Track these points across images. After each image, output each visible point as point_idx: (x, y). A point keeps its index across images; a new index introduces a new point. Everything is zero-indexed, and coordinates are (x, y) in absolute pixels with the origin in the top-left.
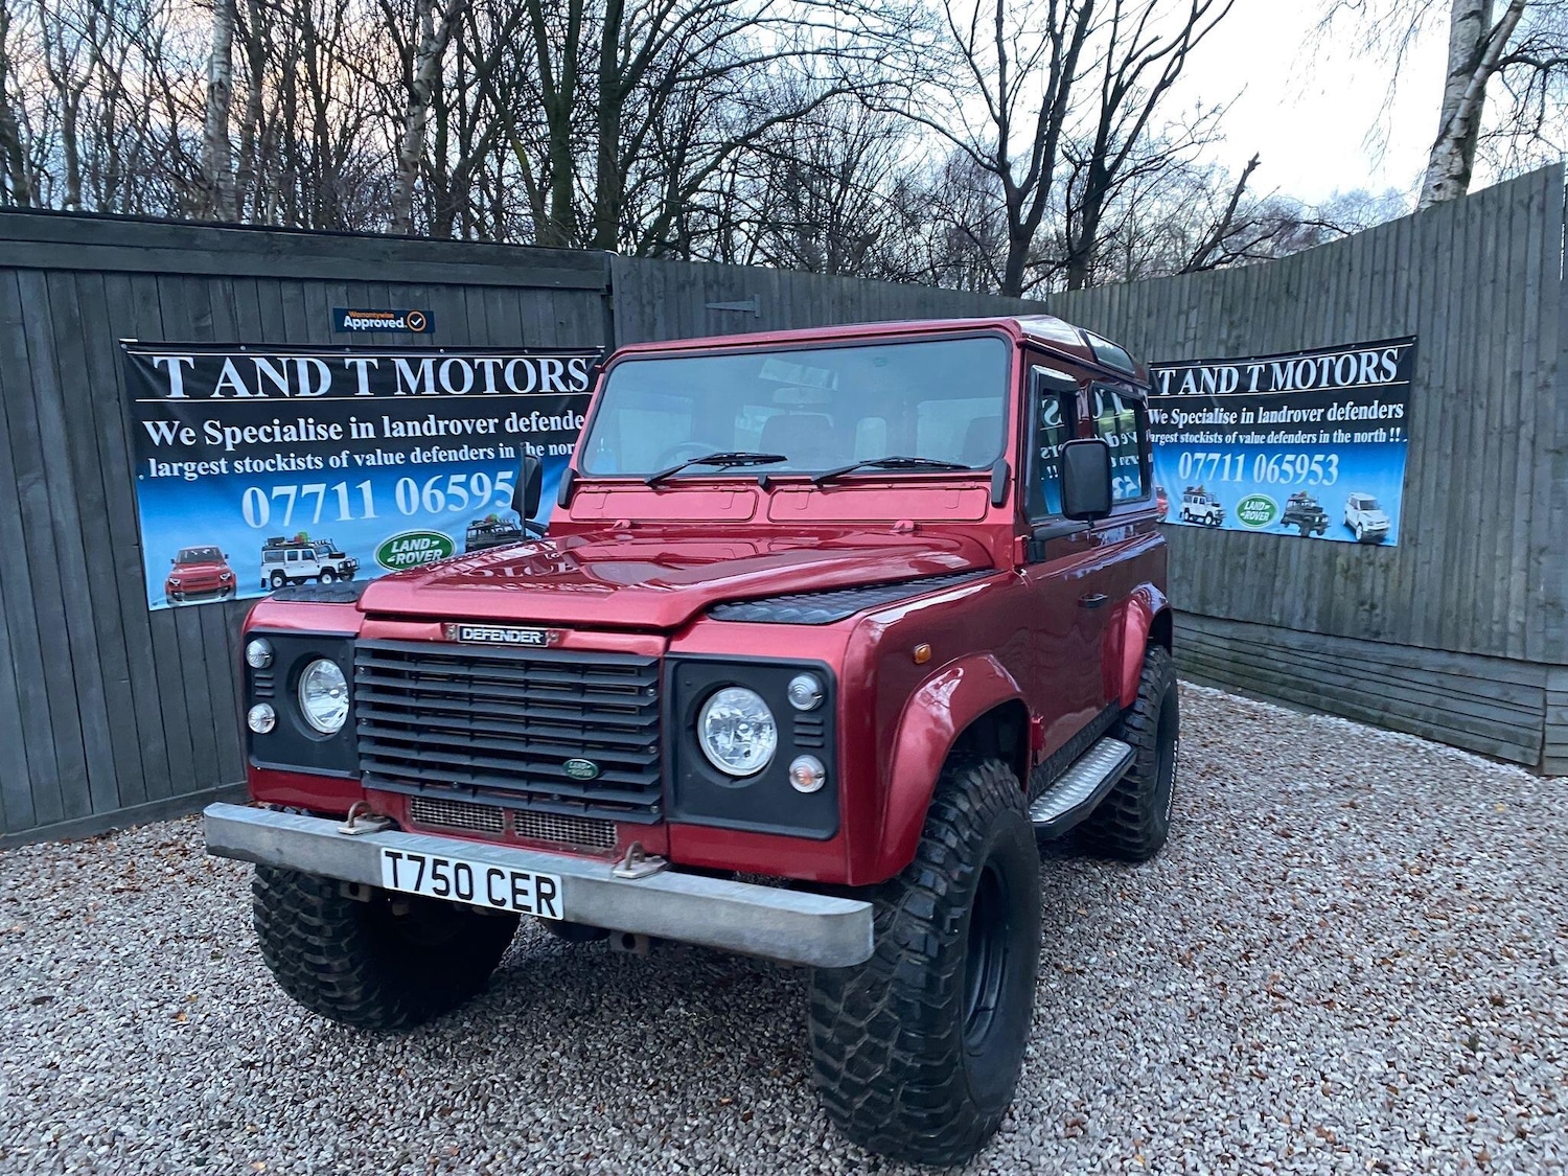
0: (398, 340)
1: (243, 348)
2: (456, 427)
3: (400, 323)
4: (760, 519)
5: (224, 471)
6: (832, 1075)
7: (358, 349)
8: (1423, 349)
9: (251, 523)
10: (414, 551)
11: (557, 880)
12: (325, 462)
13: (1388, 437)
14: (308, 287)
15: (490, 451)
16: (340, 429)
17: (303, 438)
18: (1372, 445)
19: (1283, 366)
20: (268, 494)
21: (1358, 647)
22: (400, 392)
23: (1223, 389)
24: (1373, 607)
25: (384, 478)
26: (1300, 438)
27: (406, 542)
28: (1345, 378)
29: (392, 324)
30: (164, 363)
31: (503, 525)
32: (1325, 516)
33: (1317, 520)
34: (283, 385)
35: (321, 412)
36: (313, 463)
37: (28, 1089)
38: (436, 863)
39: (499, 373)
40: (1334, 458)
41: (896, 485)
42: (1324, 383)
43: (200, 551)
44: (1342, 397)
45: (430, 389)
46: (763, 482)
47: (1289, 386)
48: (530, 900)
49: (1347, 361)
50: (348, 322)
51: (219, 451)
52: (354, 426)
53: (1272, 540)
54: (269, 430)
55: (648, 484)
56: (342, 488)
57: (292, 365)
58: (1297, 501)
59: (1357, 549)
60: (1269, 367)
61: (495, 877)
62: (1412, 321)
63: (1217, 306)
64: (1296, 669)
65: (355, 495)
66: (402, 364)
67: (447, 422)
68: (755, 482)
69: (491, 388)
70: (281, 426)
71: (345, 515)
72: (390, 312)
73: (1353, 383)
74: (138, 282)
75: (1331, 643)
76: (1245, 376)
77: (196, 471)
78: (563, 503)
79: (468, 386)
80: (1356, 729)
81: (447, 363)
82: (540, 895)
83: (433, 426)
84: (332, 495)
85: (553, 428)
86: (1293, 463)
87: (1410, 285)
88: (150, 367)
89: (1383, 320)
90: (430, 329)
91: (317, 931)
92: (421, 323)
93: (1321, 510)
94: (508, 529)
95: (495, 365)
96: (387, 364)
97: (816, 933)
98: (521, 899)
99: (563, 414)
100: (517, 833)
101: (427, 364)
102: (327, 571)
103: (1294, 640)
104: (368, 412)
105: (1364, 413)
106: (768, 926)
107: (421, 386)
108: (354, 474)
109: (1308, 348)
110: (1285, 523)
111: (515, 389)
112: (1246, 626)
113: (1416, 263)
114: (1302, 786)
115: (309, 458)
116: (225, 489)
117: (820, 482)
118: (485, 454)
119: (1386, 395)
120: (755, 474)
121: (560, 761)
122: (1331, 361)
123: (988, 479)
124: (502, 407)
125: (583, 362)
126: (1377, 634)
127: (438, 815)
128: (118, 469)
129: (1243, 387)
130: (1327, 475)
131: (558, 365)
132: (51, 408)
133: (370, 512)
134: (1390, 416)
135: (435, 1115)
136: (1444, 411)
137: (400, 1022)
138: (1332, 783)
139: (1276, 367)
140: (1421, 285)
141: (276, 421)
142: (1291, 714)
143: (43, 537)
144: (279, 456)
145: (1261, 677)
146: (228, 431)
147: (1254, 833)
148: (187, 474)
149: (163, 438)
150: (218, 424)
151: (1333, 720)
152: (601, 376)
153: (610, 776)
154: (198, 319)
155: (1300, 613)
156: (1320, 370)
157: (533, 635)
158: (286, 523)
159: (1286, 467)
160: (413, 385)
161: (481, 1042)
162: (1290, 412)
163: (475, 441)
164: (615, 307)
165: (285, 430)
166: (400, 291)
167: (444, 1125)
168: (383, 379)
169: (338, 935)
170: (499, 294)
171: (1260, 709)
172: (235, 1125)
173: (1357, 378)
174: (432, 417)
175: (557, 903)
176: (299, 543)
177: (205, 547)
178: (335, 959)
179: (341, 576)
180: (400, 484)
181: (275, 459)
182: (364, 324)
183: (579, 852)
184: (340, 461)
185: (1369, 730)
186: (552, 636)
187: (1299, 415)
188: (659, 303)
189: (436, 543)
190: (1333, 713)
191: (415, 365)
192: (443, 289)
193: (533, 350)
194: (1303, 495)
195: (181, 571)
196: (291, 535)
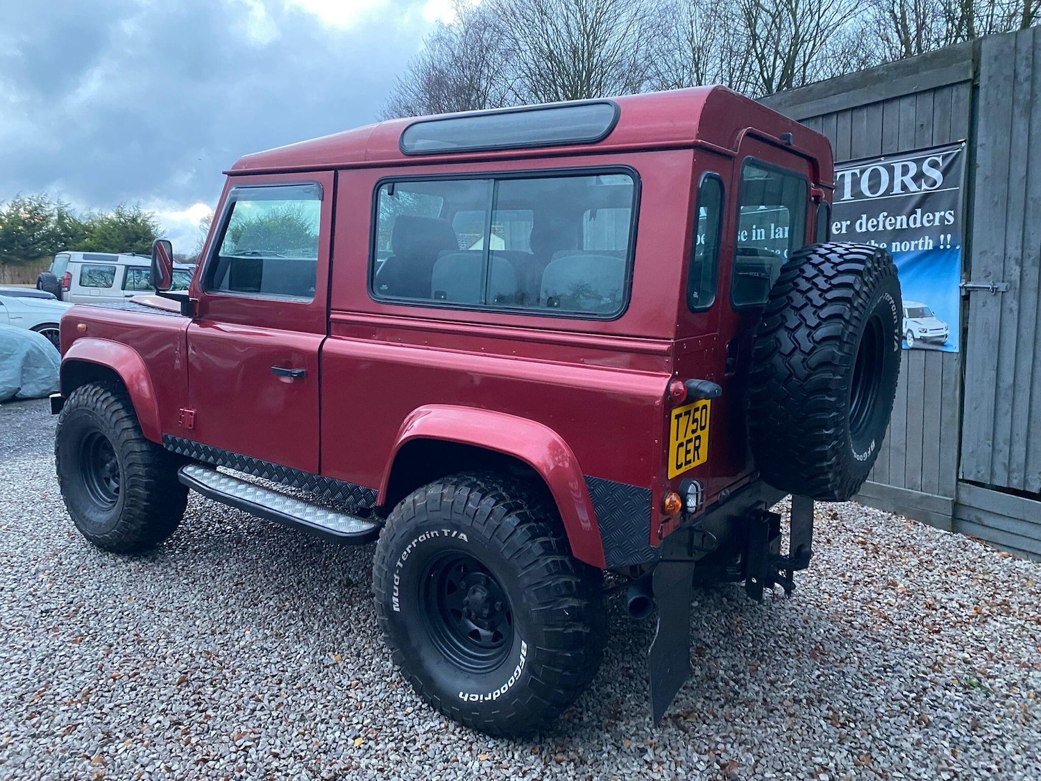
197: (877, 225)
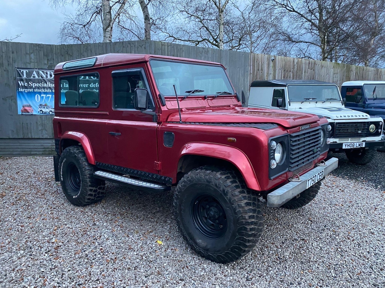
197: (96, 86)
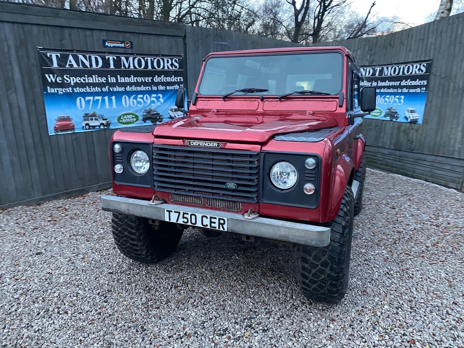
0: (122, 51)
1: (75, 51)
2: (140, 80)
3: (123, 45)
4: (260, 110)
5: (71, 92)
6: (306, 277)
7: (110, 53)
8: (434, 64)
9: (79, 108)
10: (128, 119)
11: (226, 219)
12: (101, 89)
13: (421, 91)
14: (94, 32)
15: (149, 88)
16: (105, 79)
17: (95, 82)
18: (416, 93)
19: (387, 68)
20: (85, 99)
21: (406, 154)
22: (123, 68)
23: (367, 75)
24: (412, 142)
25: (119, 95)
26: (391, 90)
27: (125, 116)
28: (408, 72)
29: (120, 45)
30: (51, 55)
31: (154, 111)
32: (398, 114)
33: (396, 115)
34: (87, 64)
35: (100, 73)
36: (98, 90)
37: (45, 280)
38: (184, 213)
39: (152, 62)
40: (403, 97)
41: (306, 100)
42: (401, 74)
43: (64, 117)
44: (406, 78)
45: (132, 67)
46: (261, 98)
47: (389, 74)
48: (216, 225)
49: (409, 67)
50: (107, 44)
51: (69, 85)
52: (109, 78)
53: (381, 121)
54: (84, 78)
55: (222, 98)
56: (106, 98)
57: (90, 57)
58: (390, 110)
59: (408, 125)
60: (383, 69)
61: (204, 218)
62: (432, 55)
63: (367, 49)
64: (386, 160)
65: (110, 100)
66: (123, 58)
67: (137, 78)
68: (258, 98)
69: (150, 67)
70: (88, 77)
71: (107, 106)
72: (119, 41)
73: (410, 74)
74: (42, 28)
75: (398, 152)
76: (375, 71)
77: (62, 91)
78: (194, 103)
79: (143, 66)
80: (404, 178)
81: (137, 58)
82: (220, 223)
83: (132, 79)
84: (103, 100)
85: (168, 81)
86: (389, 98)
87: (432, 43)
88: (46, 56)
89: (422, 54)
90: (132, 47)
91: (134, 234)
92: (129, 45)
93: (397, 113)
94: (155, 112)
95: (151, 60)
96: (119, 58)
97: (315, 237)
98: (213, 225)
99: (171, 77)
100: (207, 205)
101: (131, 59)
102: (102, 124)
103: (386, 151)
104: (114, 74)
105: (414, 83)
106: (297, 234)
107: (129, 66)
108: (110, 94)
109: (396, 62)
110: (385, 116)
111: (157, 68)
112: (371, 147)
113: (434, 37)
114: (394, 194)
115: (96, 88)
116: (72, 97)
117: (280, 98)
118: (148, 89)
119: (421, 78)
120: (258, 95)
121: (224, 183)
122: (403, 67)
123: (338, 98)
124: (153, 73)
125: (177, 60)
126: (413, 150)
127: (180, 199)
128: (38, 89)
129: (374, 74)
130: (400, 102)
131: (170, 60)
132: (16, 70)
133: (114, 106)
134: (422, 84)
135: (173, 288)
136: (440, 83)
137: (155, 261)
138: (402, 193)
139: (385, 68)
140: (435, 43)
141: (86, 76)
142: (384, 173)
143: (16, 111)
144: (87, 87)
145: (374, 162)
146: (71, 78)
147: (384, 208)
148: (59, 92)
149: (52, 80)
150: (68, 76)
151: (397, 175)
152: (204, 63)
153: (240, 188)
154: (61, 41)
155: (389, 143)
156: (400, 69)
157: (215, 144)
158: (90, 108)
159: (386, 99)
160: (127, 66)
161: (179, 266)
162: (389, 82)
163: (145, 84)
164: (187, 42)
165: (89, 79)
166: (122, 34)
167: (177, 291)
168: (118, 63)
169: (140, 235)
170: (152, 37)
171: (374, 172)
172: (113, 291)
173: (412, 72)
174: (132, 76)
175: (225, 226)
176: (94, 115)
177: (65, 115)
178: (139, 242)
179: (106, 126)
180: (123, 97)
181: (86, 88)
182: (112, 45)
183: (228, 211)
184: (106, 89)
185: (408, 178)
186: (222, 144)
187: (391, 84)
188: (200, 41)
189: (134, 116)
190: (397, 173)
191: (127, 59)
192: (136, 34)
193: (162, 55)
194: (391, 108)
195: (58, 123)
196: (91, 113)
